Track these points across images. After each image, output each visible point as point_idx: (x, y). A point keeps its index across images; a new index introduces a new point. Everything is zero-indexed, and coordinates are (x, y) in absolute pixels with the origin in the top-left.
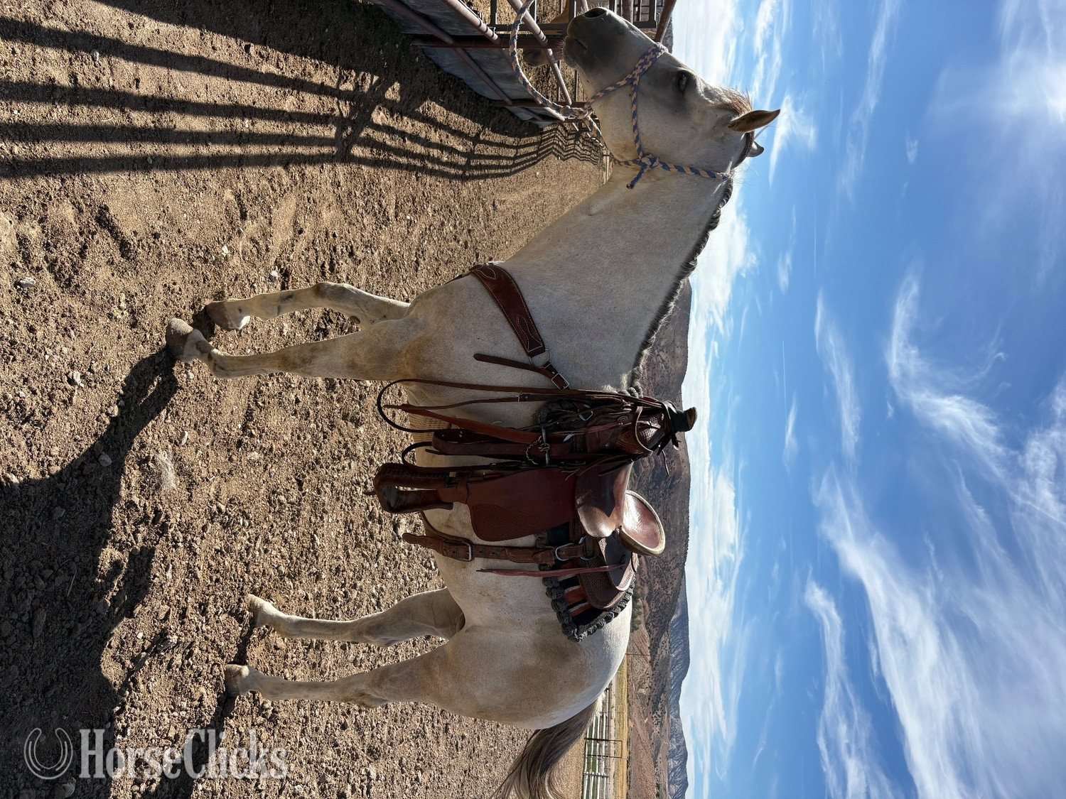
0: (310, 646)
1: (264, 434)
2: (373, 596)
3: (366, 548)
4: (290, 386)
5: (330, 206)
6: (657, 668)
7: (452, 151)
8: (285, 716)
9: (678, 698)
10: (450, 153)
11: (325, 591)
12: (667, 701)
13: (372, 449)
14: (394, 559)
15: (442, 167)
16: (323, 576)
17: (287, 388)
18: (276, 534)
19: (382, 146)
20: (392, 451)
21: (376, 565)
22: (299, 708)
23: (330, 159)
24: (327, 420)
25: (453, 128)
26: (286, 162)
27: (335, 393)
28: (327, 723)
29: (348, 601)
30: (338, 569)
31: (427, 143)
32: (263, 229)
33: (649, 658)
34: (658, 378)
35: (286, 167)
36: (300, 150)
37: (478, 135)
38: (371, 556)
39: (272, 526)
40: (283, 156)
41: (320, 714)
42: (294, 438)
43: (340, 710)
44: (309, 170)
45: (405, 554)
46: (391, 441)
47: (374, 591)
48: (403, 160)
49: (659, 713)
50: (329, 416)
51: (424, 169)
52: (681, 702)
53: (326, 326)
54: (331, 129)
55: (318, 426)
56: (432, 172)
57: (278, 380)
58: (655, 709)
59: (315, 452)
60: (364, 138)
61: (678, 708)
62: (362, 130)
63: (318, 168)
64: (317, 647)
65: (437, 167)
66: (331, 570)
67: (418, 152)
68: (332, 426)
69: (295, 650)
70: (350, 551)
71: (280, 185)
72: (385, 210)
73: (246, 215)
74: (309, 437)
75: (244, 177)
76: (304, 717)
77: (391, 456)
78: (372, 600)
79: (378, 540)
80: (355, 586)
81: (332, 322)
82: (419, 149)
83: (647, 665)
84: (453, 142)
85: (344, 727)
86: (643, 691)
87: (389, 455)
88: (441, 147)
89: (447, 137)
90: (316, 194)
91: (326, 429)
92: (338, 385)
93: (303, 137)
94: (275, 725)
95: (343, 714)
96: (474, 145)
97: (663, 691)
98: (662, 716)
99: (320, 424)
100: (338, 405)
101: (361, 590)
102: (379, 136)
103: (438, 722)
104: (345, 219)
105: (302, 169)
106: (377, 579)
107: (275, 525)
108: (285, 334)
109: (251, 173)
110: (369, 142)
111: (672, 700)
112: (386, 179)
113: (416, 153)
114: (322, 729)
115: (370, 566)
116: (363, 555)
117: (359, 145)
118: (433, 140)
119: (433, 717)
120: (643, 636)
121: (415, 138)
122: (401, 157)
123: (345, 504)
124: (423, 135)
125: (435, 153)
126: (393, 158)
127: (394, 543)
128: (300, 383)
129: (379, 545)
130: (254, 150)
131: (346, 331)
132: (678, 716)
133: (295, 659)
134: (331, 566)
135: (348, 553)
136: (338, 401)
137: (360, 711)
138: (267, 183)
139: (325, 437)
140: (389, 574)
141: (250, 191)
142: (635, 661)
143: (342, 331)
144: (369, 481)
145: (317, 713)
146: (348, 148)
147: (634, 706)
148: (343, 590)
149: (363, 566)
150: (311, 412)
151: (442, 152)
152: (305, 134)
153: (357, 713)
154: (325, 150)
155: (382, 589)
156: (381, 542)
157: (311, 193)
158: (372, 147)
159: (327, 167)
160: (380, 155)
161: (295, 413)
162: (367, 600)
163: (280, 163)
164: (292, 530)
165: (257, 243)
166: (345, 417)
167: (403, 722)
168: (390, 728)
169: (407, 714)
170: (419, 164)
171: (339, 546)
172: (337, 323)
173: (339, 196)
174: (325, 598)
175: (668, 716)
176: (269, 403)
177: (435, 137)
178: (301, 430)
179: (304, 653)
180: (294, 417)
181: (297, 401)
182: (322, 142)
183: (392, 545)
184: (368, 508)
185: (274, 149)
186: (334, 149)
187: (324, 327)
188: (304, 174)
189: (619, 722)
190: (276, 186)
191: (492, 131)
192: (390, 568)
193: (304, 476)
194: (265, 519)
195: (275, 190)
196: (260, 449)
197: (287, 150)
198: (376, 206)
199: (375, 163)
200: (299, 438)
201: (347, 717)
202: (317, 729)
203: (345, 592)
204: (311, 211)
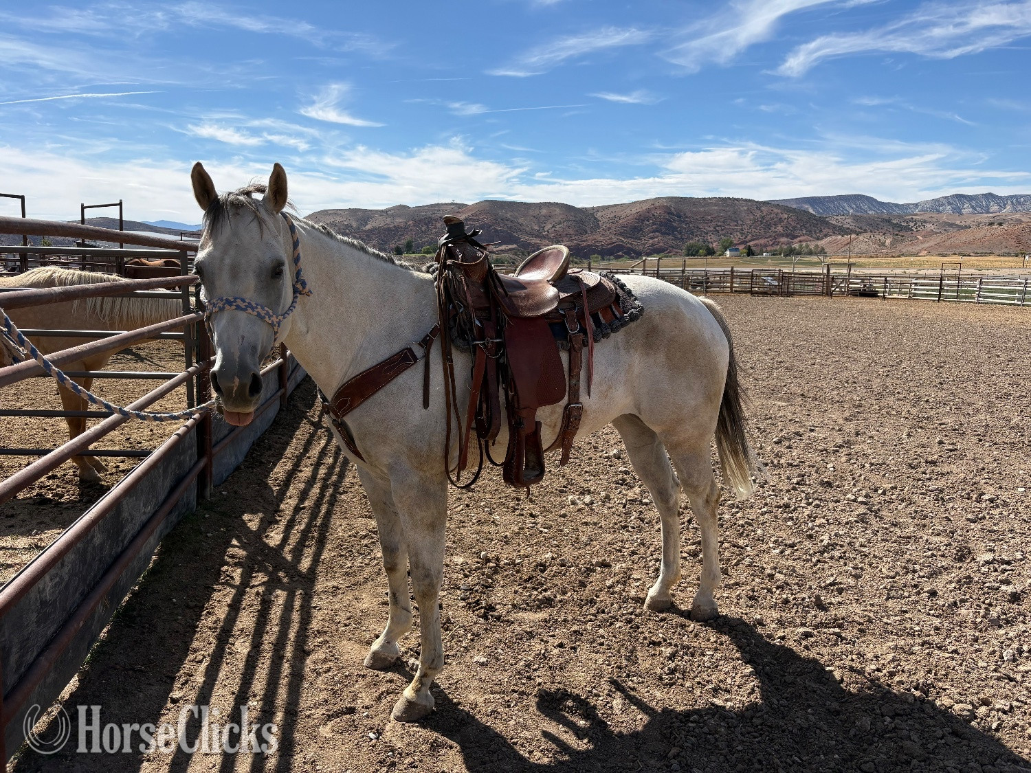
0: (838, 635)
1: (594, 691)
2: (782, 552)
3: (728, 560)
4: (544, 655)
5: (356, 599)
6: (864, 228)
7: (323, 453)
8: (922, 673)
9: (896, 205)
10: (326, 454)
11: (775, 614)
12: (900, 217)
13: (620, 551)
14: (743, 526)
15: (338, 465)
16: (759, 617)
17: (546, 658)
18: (707, 679)
19: (305, 534)
20: (624, 527)
21: (748, 548)
22: (913, 653)
23: (307, 598)
24: (585, 608)
25: (301, 451)
26: (302, 653)
27: (555, 597)
28: (929, 614)
29: (788, 584)
30: (751, 598)
31: (311, 482)
32: (368, 685)
33: (853, 236)
34: (571, 231)
35: (308, 653)
36: (292, 635)
37: (312, 424)
38: (739, 555)
39: (699, 683)
40: (294, 657)
41: (918, 624)
42: (601, 650)
43: (913, 597)
44: (315, 625)
45: (738, 512)
46: (613, 528)
47: (777, 551)
48: (324, 509)
49: (912, 224)
50: (581, 606)
51: (336, 485)
52: (901, 202)
53: (482, 608)
54: (277, 596)
55: (591, 620)
56: (341, 476)
57: (535, 670)
58: (908, 229)
59: (618, 624)
60: (294, 557)
61: (908, 205)
62: (284, 558)
63: (315, 613)
64: (840, 626)
65: (337, 470)
66: (752, 606)
67: (318, 491)
68: (592, 602)
69: (844, 657)
70: (732, 582)
71: (325, 661)
72: (371, 532)
73: (351, 708)
74: (601, 631)
75: (310, 708)
76: (922, 645)
77: (630, 529)
78: (786, 553)
79: (721, 546)
80: (771, 576)
81: (478, 600)
82: (316, 490)
83: (861, 238)
84: (315, 451)
85: (933, 593)
86: (888, 242)
87: (628, 531)
88: (318, 465)
89: (309, 458)
90: (342, 617)
91: (593, 610)
92: (548, 593)
93: (279, 631)
94: (934, 687)
95: (918, 593)
96: (322, 427)
97: (889, 221)
98: (916, 222)
99: (589, 617)
100: (569, 594)
101: (775, 568)
102: (293, 540)
103: (924, 473)
104: (373, 580)
105: (313, 633)
106: (764, 547)
107: (698, 679)
108: (485, 660)
109: (306, 700)
110: (298, 552)
111: (898, 211)
112: (339, 530)
113: (320, 494)
114: (937, 622)
115: (749, 555)
116: (737, 565)
117: (299, 562)
118: (310, 474)
119: (920, 480)
120: (830, 242)
121: (304, 495)
122: (320, 512)
123: (680, 586)
124: (302, 486)
125: (322, 472)
126: (319, 521)
127: (725, 526)
128: (542, 640)
129: (726, 545)
130: (282, 694)
131: (490, 581)
132: (916, 205)
133: (854, 657)
134: (747, 606)
135: (733, 585)
136: (564, 593)
137: (914, 571)
138: (321, 678)
139: (603, 612)
140: (759, 532)
141: (326, 701)
142: (856, 250)
143: (490, 587)
144: (654, 557)
145: (917, 628)
146: (300, 576)
147: (904, 251)
148: (774, 590)
149: (749, 566)
150: (575, 628)
151: (323, 464)
152: (276, 629)
153: (916, 575)
154: (297, 603)
155: (775, 542)
156: (723, 543)
157: (339, 623)
158: (304, 546)
159: (316, 602)
160: (313, 537)
161: (574, 648)
162: (787, 559)
163: (302, 661)
164: (704, 656)
165: (382, 694)
166: (583, 585)
167: (926, 516)
168: (932, 533)
169: (916, 512)
170: (331, 491)
171: (725, 595)
172: (481, 592)
173: (347, 587)
174: (784, 614)
175: (916, 215)
176: (559, 683)
177: (306, 472)
178: (594, 641)
179: (847, 644)
180: (578, 650)
181: (561, 645)
182: (288, 607)
183: (727, 528)
184: (685, 558)
185: (286, 668)
186: (298, 593)
187: (482, 611)
188: (318, 631)
189: (921, 265)
190: (326, 667)
191: (310, 409)
192: (752, 531)
193: (645, 638)
194: (690, 691)
195: (330, 668)
196: (611, 696)
197: (289, 652)
198: (365, 542)
199: (321, 542)
200: (602, 644)
201: (922, 589)
202: (937, 629)
203: (777, 588)
204: (359, 623)
